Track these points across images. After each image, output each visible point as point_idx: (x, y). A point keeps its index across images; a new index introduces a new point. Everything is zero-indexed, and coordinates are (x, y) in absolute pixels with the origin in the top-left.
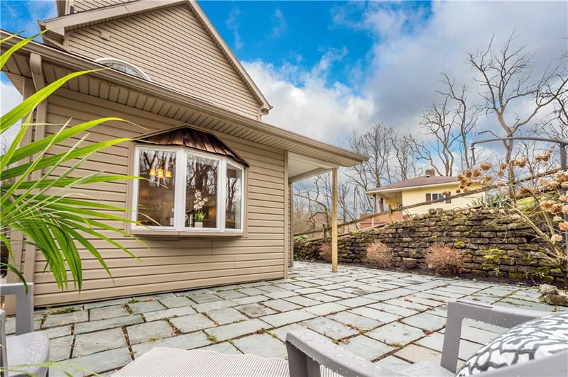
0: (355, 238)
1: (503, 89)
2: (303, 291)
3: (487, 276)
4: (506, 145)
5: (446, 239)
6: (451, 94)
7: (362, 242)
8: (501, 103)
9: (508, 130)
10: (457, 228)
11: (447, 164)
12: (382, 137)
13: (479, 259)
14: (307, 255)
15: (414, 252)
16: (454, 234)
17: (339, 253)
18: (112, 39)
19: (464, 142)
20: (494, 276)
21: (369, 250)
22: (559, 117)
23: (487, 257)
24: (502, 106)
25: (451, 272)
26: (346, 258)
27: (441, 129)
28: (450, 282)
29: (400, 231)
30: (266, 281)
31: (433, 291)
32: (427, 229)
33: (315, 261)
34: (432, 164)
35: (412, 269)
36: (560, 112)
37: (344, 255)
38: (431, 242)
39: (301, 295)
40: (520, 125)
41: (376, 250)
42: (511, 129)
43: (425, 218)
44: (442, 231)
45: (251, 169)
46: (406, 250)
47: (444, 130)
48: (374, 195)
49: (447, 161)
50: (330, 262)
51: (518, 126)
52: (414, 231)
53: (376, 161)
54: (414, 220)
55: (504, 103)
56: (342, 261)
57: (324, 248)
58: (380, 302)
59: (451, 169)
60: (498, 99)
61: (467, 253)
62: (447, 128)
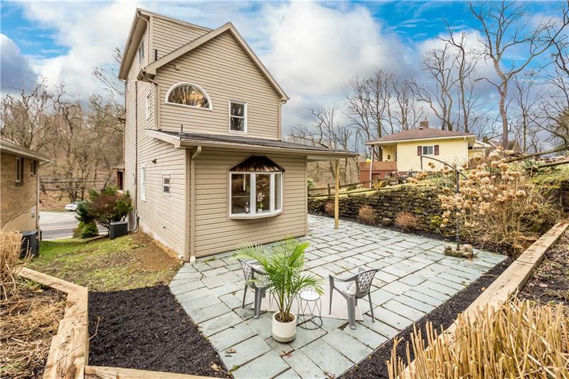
0: (352, 200)
1: (501, 37)
2: (319, 247)
3: (432, 233)
4: (500, 92)
5: (410, 207)
6: (451, 40)
7: (357, 203)
8: (498, 50)
9: (503, 77)
10: (417, 201)
11: (445, 108)
12: (383, 83)
13: (428, 222)
14: (315, 208)
15: (390, 214)
16: (416, 204)
17: (340, 209)
18: (182, 69)
19: (462, 87)
20: (436, 233)
21: (361, 211)
22: (556, 61)
23: (432, 221)
24: (498, 54)
25: (411, 230)
26: (344, 213)
27: (440, 74)
28: (405, 238)
29: (382, 198)
30: (295, 238)
31: (392, 246)
32: (399, 199)
33: (323, 215)
34: (431, 107)
35: (388, 226)
36: (557, 55)
37: (344, 211)
38: (402, 208)
39: (318, 249)
40: (514, 73)
41: (365, 211)
42: (506, 76)
43: (398, 191)
44: (409, 202)
45: (286, 172)
46: (385, 212)
47: (443, 76)
48: (373, 146)
49: (445, 105)
50: (333, 217)
51: (512, 74)
52: (391, 199)
53: (377, 105)
54: (392, 191)
55: (501, 50)
56: (342, 216)
57: (328, 206)
58: (360, 254)
59: (449, 112)
60: (495, 47)
61: (422, 218)
62: (446, 73)
